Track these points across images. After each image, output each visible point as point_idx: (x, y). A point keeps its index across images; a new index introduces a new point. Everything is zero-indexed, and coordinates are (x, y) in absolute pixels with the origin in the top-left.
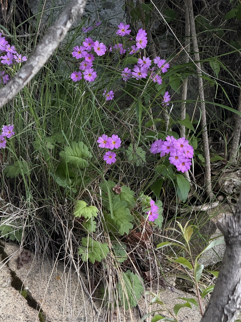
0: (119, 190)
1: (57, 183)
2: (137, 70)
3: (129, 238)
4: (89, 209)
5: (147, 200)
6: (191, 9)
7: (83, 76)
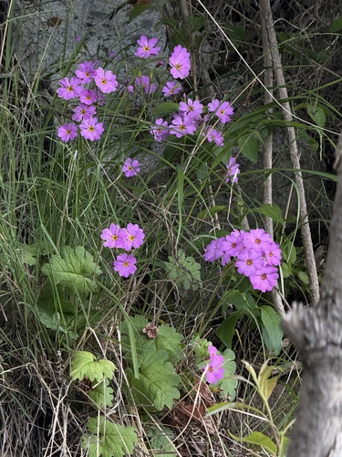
0: (154, 332)
1: (43, 323)
2: (178, 121)
3: (176, 418)
4: (98, 364)
5: (205, 347)
6: (268, 15)
7: (79, 131)
